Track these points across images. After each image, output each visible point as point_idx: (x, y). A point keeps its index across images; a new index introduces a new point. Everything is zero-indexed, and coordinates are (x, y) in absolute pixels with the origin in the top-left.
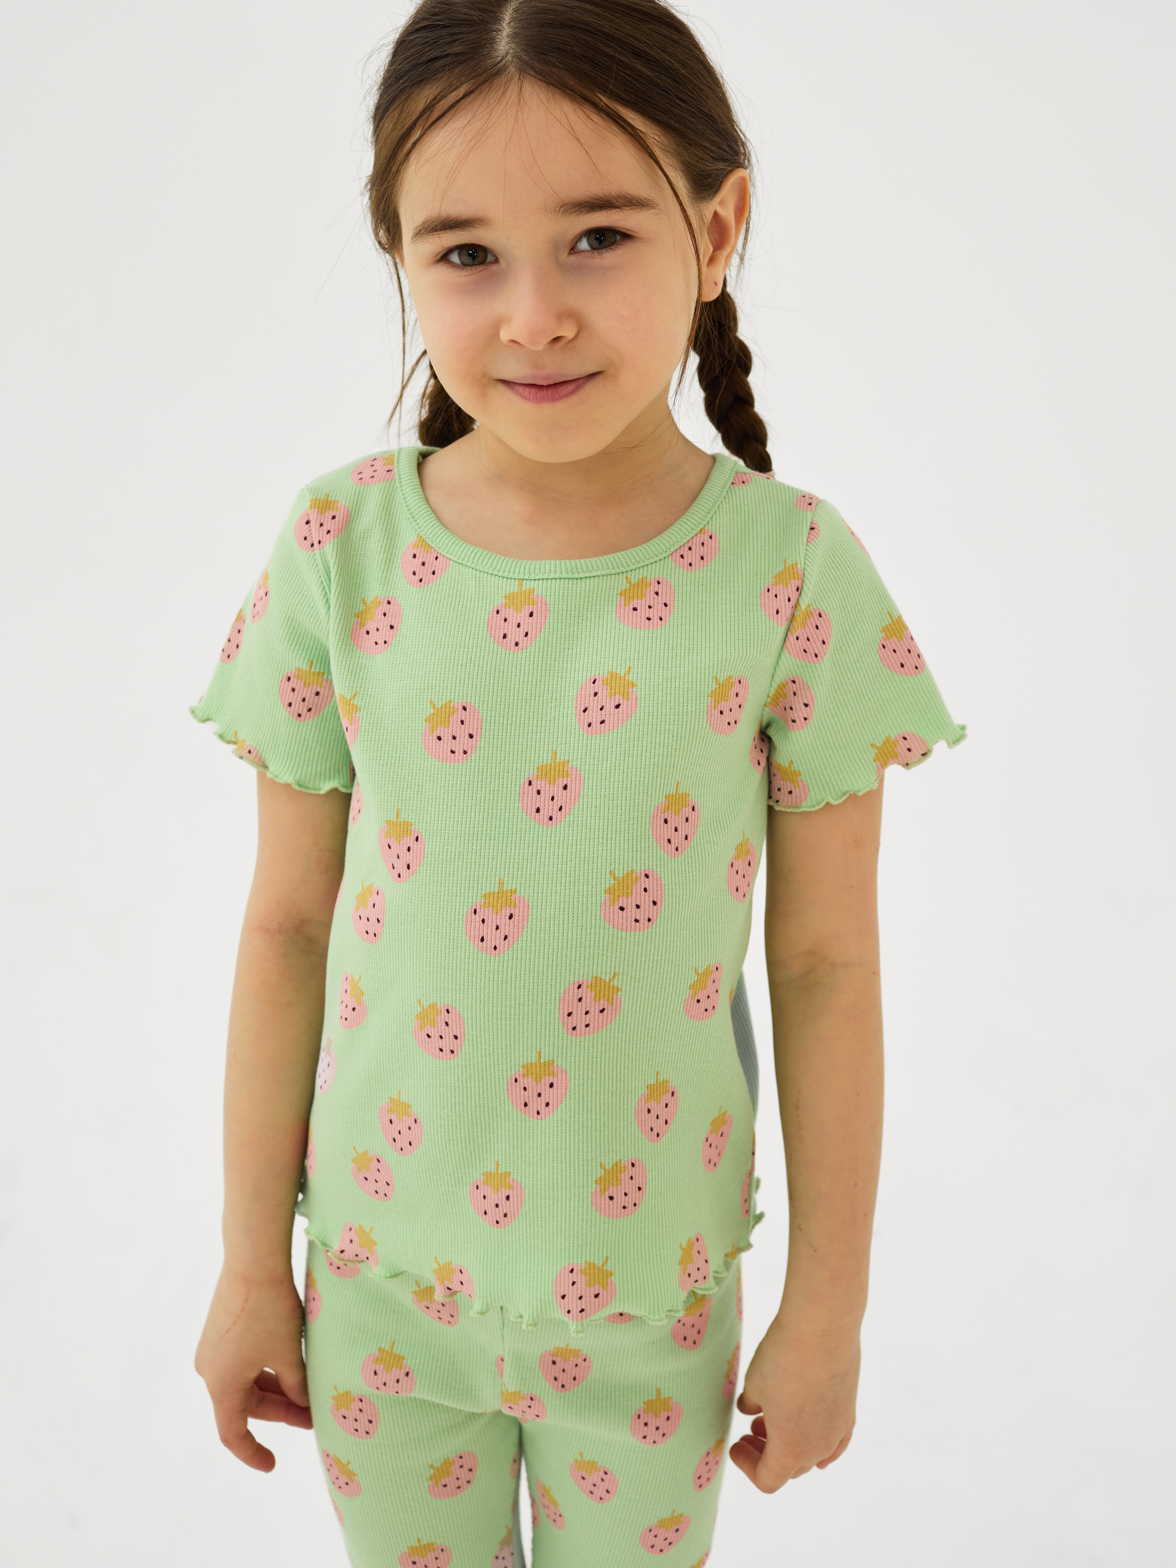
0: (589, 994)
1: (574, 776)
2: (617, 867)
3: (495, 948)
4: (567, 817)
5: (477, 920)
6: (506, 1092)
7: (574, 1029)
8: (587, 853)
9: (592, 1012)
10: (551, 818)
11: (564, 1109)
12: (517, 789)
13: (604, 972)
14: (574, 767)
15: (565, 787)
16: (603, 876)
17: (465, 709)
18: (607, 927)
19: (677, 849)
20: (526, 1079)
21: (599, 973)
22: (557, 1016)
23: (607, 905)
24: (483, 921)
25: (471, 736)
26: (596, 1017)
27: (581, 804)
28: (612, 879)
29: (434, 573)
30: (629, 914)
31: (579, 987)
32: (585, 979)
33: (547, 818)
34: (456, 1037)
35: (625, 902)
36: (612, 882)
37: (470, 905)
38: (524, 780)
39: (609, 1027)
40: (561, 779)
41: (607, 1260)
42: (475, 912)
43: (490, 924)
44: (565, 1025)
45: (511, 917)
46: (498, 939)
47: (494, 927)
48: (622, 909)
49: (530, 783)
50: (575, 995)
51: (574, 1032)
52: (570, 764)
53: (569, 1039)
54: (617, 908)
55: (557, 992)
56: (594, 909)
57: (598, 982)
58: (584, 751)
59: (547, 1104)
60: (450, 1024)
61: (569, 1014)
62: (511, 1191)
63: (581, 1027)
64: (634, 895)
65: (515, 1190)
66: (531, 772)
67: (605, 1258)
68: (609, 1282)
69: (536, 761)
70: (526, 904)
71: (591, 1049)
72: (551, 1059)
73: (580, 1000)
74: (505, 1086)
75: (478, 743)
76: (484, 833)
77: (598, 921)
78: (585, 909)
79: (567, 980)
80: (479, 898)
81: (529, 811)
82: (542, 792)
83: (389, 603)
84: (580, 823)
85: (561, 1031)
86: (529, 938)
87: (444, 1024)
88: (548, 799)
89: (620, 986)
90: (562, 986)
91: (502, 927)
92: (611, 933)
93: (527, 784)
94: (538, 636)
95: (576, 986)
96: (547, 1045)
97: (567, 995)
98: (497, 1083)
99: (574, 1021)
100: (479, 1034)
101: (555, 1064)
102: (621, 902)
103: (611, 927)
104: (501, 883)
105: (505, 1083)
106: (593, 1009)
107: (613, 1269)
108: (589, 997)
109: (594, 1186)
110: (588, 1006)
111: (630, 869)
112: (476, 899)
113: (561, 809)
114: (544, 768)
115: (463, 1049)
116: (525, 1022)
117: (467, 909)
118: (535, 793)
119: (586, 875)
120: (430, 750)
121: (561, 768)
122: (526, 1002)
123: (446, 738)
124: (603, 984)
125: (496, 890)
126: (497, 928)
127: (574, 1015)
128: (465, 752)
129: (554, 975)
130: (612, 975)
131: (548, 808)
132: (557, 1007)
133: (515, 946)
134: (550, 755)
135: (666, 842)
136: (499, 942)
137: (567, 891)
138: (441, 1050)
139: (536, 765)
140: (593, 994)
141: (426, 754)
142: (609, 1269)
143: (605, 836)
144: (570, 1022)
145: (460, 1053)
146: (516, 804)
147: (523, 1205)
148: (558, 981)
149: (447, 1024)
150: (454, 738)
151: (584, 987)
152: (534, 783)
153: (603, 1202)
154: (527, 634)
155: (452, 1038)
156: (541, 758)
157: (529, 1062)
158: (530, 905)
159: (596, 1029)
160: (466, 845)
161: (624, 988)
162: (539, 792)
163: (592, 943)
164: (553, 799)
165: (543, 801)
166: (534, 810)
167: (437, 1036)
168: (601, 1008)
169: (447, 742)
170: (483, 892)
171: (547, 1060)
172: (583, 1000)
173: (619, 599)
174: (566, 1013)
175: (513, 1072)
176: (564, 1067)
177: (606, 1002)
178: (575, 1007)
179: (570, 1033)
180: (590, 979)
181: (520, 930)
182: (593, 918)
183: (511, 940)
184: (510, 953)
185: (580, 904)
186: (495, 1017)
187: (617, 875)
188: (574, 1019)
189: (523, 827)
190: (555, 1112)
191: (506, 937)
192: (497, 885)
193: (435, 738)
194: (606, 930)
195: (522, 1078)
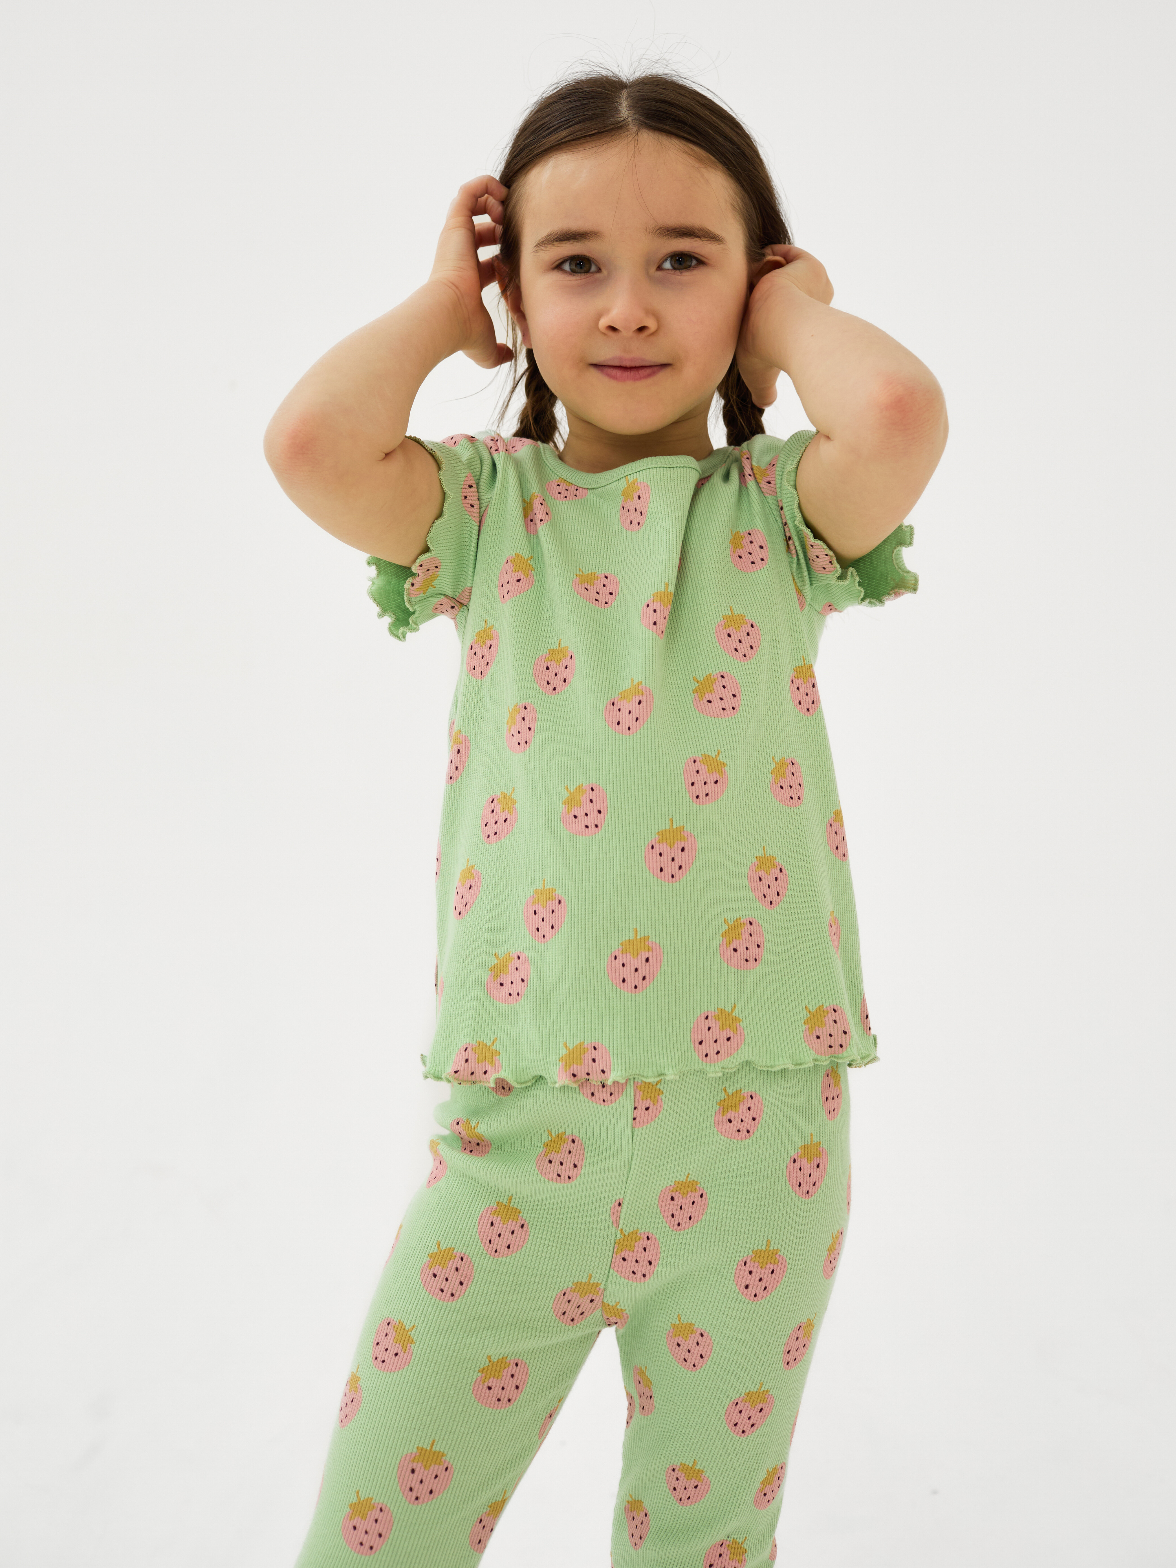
0: (703, 768)
3: (629, 729)
5: (614, 710)
6: (643, 859)
7: (697, 797)
9: (708, 783)
11: (695, 869)
13: (709, 751)
20: (661, 845)
21: (706, 751)
22: (684, 785)
24: (619, 710)
26: (713, 787)
28: (697, 682)
30: (717, 705)
31: (695, 761)
32: (698, 755)
34: (600, 813)
37: (608, 700)
39: (721, 795)
41: (735, 1006)
42: (611, 704)
43: (624, 711)
44: (691, 794)
45: (640, 703)
46: (631, 721)
47: (628, 713)
49: (648, 606)
50: (694, 768)
51: (698, 800)
53: (695, 807)
54: (707, 701)
55: (681, 765)
57: (708, 758)
59: (680, 867)
60: (594, 801)
61: (693, 784)
62: (651, 953)
63: (702, 795)
65: (654, 951)
67: (733, 1005)
68: (738, 1027)
70: (651, 694)
71: (711, 816)
72: (681, 825)
73: (698, 772)
74: (643, 853)
79: (686, 756)
82: (657, 611)
85: (688, 799)
87: (589, 801)
88: (662, 617)
89: (726, 763)
90: (684, 761)
91: (633, 712)
93: (646, 606)
95: (693, 761)
96: (677, 811)
97: (687, 769)
98: (636, 851)
99: (697, 791)
100: (619, 806)
101: (685, 829)
102: (708, 697)
105: (643, 851)
106: (709, 780)
107: (741, 1016)
108: (704, 770)
109: (721, 938)
110: (704, 778)
112: (613, 696)
114: (658, 595)
115: (606, 822)
116: (659, 792)
117: (607, 703)
118: (652, 612)
122: (658, 774)
124: (711, 760)
126: (630, 713)
127: (696, 784)
130: (717, 752)
132: (682, 778)
133: (645, 726)
136: (632, 724)
138: (586, 826)
140: (706, 768)
142: (737, 1016)
144: (694, 791)
145: (603, 827)
147: (662, 964)
149: (591, 801)
151: (698, 761)
152: (651, 605)
153: (729, 953)
155: (596, 811)
157: (664, 828)
159: (714, 797)
165: (658, 617)
166: (652, 624)
167: (583, 815)
168: (715, 780)
171: (678, 825)
172: (701, 772)
174: (690, 784)
175: (650, 840)
176: (692, 831)
177: (717, 775)
178: (695, 778)
179: (695, 801)
180: (701, 755)
181: (648, 715)
183: (642, 721)
184: (642, 731)
186: (633, 788)
188: (697, 788)
190: (688, 873)
191: (637, 719)
195: (657, 845)
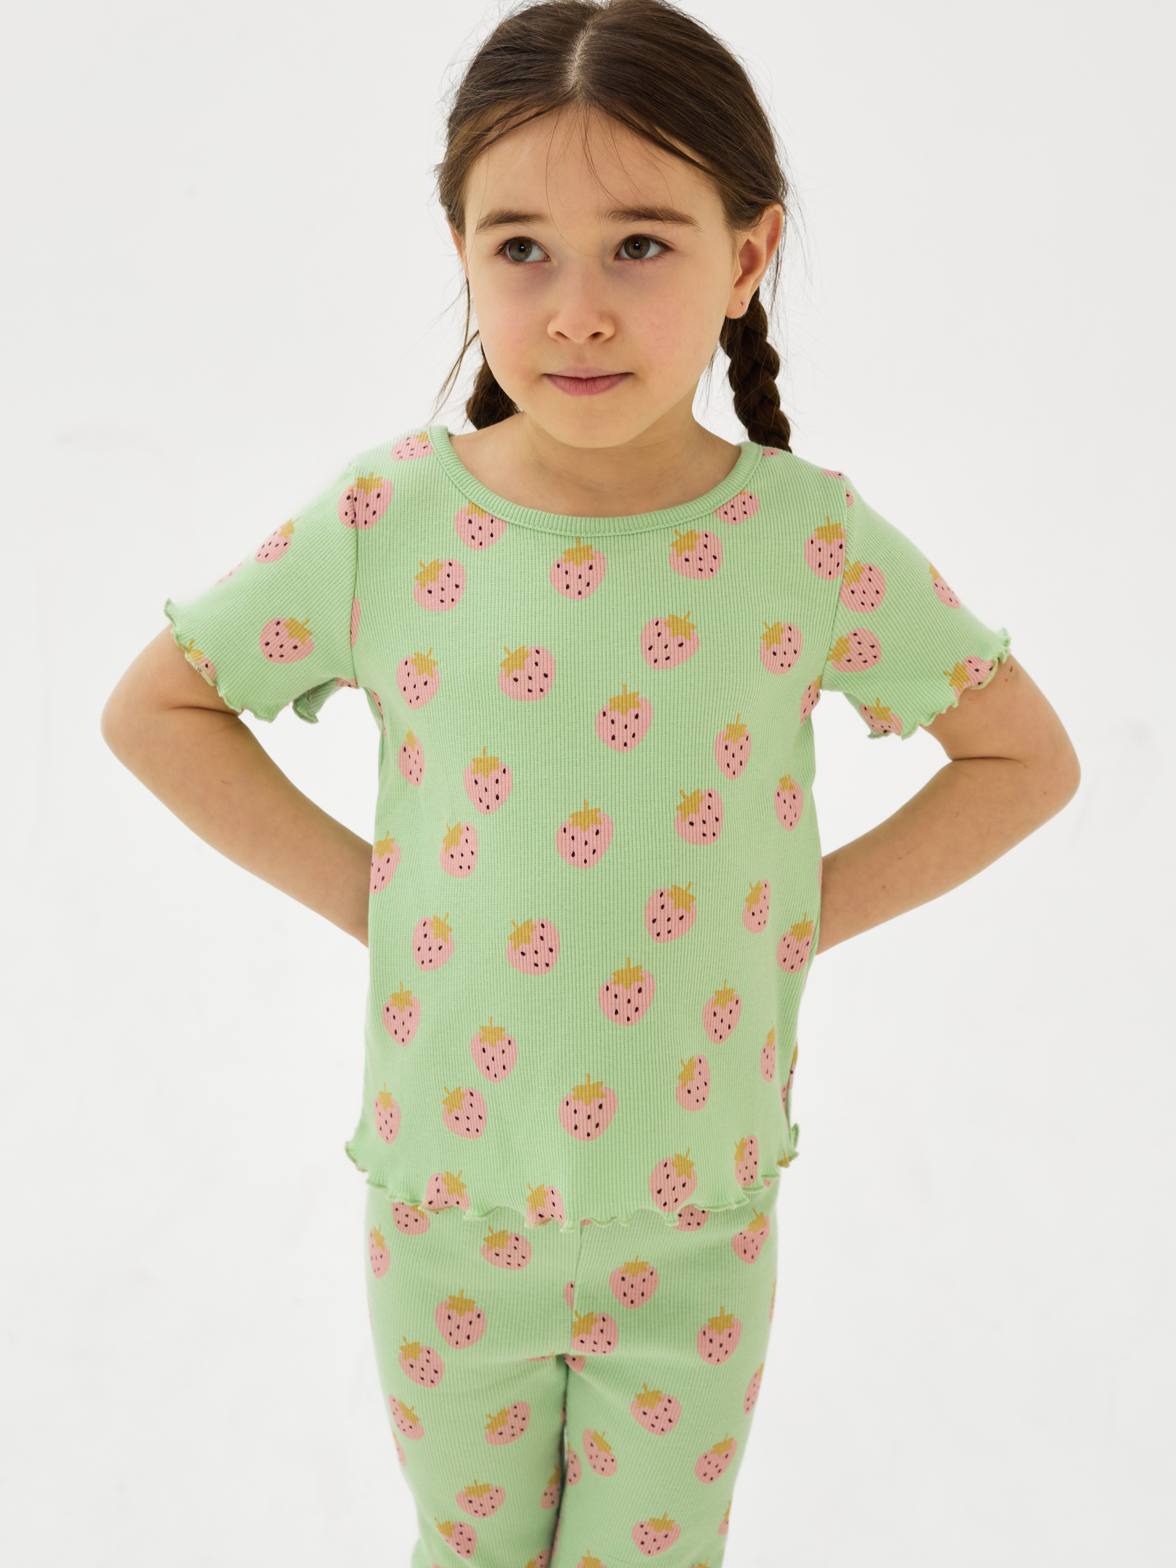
0: (670, 902)
1: (644, 707)
2: (686, 787)
3: (585, 861)
4: (640, 743)
5: (568, 838)
6: (598, 1000)
7: (658, 934)
8: (660, 774)
9: (673, 918)
10: (625, 745)
11: (652, 1011)
12: (594, 720)
13: (681, 882)
14: (644, 698)
15: (637, 717)
16: (675, 795)
17: (538, 652)
18: (680, 841)
19: (734, 773)
20: (617, 986)
21: (677, 882)
22: (643, 923)
23: (680, 821)
24: (573, 838)
25: (546, 676)
26: (677, 924)
27: (652, 731)
28: (682, 798)
29: (492, 535)
30: (698, 828)
31: (661, 895)
32: (666, 888)
33: (622, 744)
34: (551, 950)
35: (694, 818)
36: (683, 800)
37: (560, 825)
38: (598, 711)
39: (687, 934)
40: (632, 710)
41: (689, 1150)
42: (565, 830)
43: (579, 841)
44: (651, 931)
45: (597, 833)
46: (587, 853)
47: (584, 843)
48: (692, 824)
49: (604, 714)
50: (659, 902)
51: (659, 938)
52: (640, 696)
53: (655, 944)
54: (688, 823)
55: (643, 900)
56: (669, 824)
57: (677, 891)
58: (652, 684)
59: (637, 1009)
60: (545, 938)
61: (654, 921)
62: (605, 1099)
63: (664, 933)
64: (701, 812)
65: (608, 1096)
66: (603, 703)
67: (687, 1149)
68: (692, 1172)
69: (609, 694)
70: (610, 821)
71: (673, 954)
72: (639, 964)
73: (663, 907)
74: (597, 995)
75: (553, 682)
76: (567, 760)
77: (673, 835)
78: (661, 824)
79: (651, 889)
80: (567, 818)
81: (605, 739)
82: (616, 722)
83: (450, 564)
84: (652, 748)
85: (647, 937)
86: (615, 851)
87: (539, 938)
88: (622, 727)
89: (694, 895)
90: (647, 895)
91: (590, 842)
92: (684, 846)
93: (602, 715)
94: (599, 586)
95: (659, 894)
96: (635, 951)
97: (651, 903)
98: (590, 992)
99: (659, 928)
100: (573, 944)
101: (643, 969)
102: (690, 818)
103: (684, 841)
104: (586, 804)
105: (598, 991)
106: (674, 916)
108: (670, 905)
109: (674, 1079)
110: (670, 913)
111: (696, 789)
112: (564, 819)
113: (634, 735)
114: (616, 700)
115: (558, 961)
116: (616, 930)
117: (557, 828)
118: (610, 722)
119: (660, 794)
120: (508, 691)
121: (632, 700)
122: (616, 911)
123: (522, 679)
124: (681, 893)
125: (582, 810)
126: (586, 843)
127: (658, 920)
128: (541, 690)
129: (639, 884)
130: (688, 884)
131: (623, 735)
132: (643, 914)
133: (603, 858)
134: (621, 688)
135: (726, 765)
136: (589, 856)
137: (645, 809)
138: (536, 965)
139: (609, 698)
140: (674, 902)
141: (504, 695)
142: (692, 1160)
143: (675, 760)
144: (655, 928)
145: (555, 966)
146: (594, 733)
147: (617, 1111)
148: (643, 890)
149: (542, 938)
150: (530, 678)
151: (665, 894)
152: (608, 713)
154: (588, 584)
155: (547, 950)
156: (612, 692)
157: (620, 968)
158: (614, 822)
159: (677, 935)
160: (551, 772)
161: (698, 897)
162: (613, 722)
163: (669, 855)
164: (626, 727)
165: (618, 730)
166: (610, 738)
167: (532, 952)
168: (681, 915)
169: (524, 683)
170: (571, 813)
171: (635, 965)
172: (666, 907)
173: (671, 550)
174: (651, 920)
175: (605, 981)
176: (651, 972)
177: (684, 910)
178: (659, 913)
179: (655, 939)
180: (670, 888)
181: (607, 845)
182: (669, 832)
183: (599, 854)
184: (599, 865)
185: (657, 819)
186: (587, 926)
187: (686, 794)
188: (658, 925)
189: (602, 753)
190: (645, 1015)
191: (594, 851)
192: (583, 806)
193: (512, 680)
194: (680, 843)
195: (613, 986)
